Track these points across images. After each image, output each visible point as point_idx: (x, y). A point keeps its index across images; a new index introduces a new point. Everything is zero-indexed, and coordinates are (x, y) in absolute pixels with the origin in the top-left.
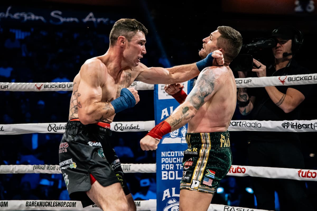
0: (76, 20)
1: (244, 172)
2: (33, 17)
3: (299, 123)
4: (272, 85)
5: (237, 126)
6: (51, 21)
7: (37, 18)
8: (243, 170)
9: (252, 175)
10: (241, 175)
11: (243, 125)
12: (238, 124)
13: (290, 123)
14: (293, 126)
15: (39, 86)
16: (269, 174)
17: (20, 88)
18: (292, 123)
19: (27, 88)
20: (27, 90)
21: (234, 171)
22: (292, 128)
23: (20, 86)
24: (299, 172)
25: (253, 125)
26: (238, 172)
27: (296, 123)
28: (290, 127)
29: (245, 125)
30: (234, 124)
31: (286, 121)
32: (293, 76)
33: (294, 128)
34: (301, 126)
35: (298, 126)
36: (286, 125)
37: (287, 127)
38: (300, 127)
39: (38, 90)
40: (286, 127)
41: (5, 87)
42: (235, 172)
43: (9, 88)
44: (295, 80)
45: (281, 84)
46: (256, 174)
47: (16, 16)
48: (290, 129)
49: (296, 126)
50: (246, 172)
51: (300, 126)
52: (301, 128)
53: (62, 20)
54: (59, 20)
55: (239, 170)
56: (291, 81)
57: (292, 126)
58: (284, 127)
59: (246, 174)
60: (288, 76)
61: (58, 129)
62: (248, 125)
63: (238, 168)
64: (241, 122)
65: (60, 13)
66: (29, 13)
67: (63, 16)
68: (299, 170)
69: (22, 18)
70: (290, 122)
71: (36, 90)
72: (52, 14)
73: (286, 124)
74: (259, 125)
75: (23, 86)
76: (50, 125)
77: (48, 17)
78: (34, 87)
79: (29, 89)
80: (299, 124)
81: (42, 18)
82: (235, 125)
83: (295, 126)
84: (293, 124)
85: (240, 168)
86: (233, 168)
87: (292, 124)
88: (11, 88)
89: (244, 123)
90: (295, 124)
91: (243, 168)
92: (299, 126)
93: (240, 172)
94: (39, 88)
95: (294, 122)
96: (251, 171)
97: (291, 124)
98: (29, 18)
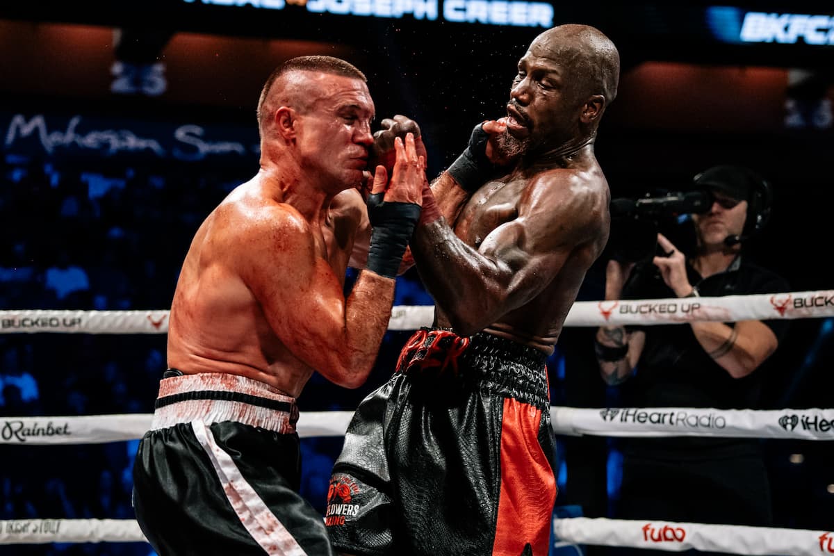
0: (238, 148)
1: (681, 540)
2: (132, 142)
3: (822, 415)
4: (753, 316)
5: (663, 422)
6: (177, 153)
7: (143, 144)
8: (679, 534)
9: (701, 547)
10: (674, 546)
11: (680, 423)
12: (667, 419)
13: (800, 418)
14: (808, 424)
15: (156, 320)
16: (745, 544)
17: (110, 326)
18: (803, 416)
19: (127, 326)
20: (126, 330)
21: (656, 536)
22: (805, 428)
23: (111, 319)
24: (823, 538)
25: (705, 421)
26: (666, 539)
27: (816, 418)
28: (799, 427)
29: (685, 421)
30: (655, 418)
31: (789, 412)
32: (807, 296)
33: (809, 428)
34: (828, 424)
35: (821, 426)
36: (789, 421)
37: (793, 427)
38: (825, 428)
39: (154, 331)
40: (789, 427)
41: (73, 323)
42: (659, 539)
43: (83, 323)
44: (812, 305)
45: (777, 315)
46: (712, 543)
47: (91, 140)
48: (801, 432)
49: (815, 423)
50: (686, 540)
51: (824, 426)
52: (828, 429)
53: (204, 148)
54: (195, 149)
55: (669, 534)
56: (802, 306)
57: (806, 425)
58: (785, 426)
59: (687, 545)
60: (795, 296)
61: (29, 434)
62: (693, 421)
63: (666, 529)
64: (672, 414)
65: (197, 130)
66: (124, 132)
67: (206, 138)
68: (821, 533)
69: (106, 145)
70: (800, 413)
71: (150, 329)
72: (180, 134)
73: (788, 418)
74: (720, 423)
75: (116, 319)
76: (8, 425)
77: (168, 141)
78: (145, 322)
79: (131, 327)
80: (824, 420)
81: (154, 145)
82: (659, 421)
83: (812, 424)
84: (808, 418)
85: (672, 530)
86: (653, 530)
87: (805, 419)
88: (87, 324)
89: (682, 416)
90: (811, 420)
91: (678, 529)
92: (824, 423)
93: (671, 540)
94: (157, 325)
95: (811, 414)
96: (698, 535)
97: (802, 421)
98: (124, 144)
